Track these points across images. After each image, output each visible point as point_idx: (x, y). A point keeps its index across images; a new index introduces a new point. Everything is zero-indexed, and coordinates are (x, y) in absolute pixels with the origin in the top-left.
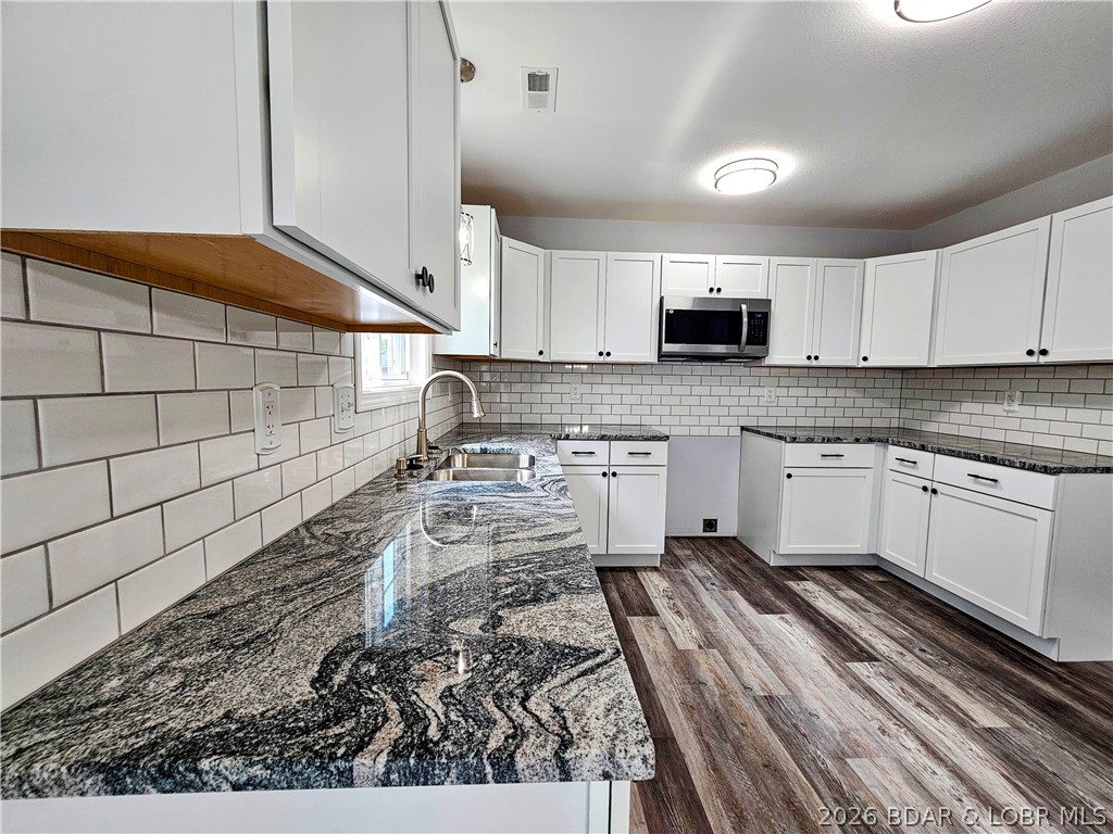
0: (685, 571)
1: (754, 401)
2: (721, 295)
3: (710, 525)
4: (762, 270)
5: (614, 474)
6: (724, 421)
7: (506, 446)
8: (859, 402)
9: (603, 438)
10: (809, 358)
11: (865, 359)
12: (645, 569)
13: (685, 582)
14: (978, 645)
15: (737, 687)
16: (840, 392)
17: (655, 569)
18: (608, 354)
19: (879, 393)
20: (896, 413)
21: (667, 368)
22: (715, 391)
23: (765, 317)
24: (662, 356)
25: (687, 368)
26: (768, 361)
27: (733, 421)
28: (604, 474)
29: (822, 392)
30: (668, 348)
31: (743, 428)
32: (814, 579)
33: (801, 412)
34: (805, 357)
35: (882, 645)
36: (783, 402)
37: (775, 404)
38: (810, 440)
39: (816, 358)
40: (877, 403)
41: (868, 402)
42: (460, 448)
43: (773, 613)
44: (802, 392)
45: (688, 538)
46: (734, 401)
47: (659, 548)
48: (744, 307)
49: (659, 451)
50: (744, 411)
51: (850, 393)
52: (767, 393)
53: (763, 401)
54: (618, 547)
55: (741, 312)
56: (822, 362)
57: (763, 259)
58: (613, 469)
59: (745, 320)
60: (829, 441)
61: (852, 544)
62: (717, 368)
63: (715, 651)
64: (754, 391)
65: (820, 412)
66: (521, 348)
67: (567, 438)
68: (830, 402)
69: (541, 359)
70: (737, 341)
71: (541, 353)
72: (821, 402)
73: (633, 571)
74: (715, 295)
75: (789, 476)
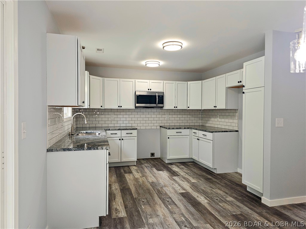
0: (143, 165)
1: (163, 119)
2: (151, 91)
3: (153, 154)
4: (162, 84)
5: (123, 139)
6: (155, 125)
7: (92, 131)
8: (191, 119)
9: (119, 129)
10: (175, 107)
11: (189, 107)
12: (132, 166)
13: (142, 167)
14: (203, 172)
15: (146, 181)
16: (186, 116)
17: (135, 165)
18: (121, 107)
19: (196, 116)
20: (201, 121)
21: (138, 110)
22: (153, 116)
23: (163, 97)
24: (136, 107)
25: (144, 110)
26: (164, 108)
27: (158, 125)
28: (120, 139)
29: (181, 116)
30: (137, 105)
31: (160, 127)
32: (175, 165)
33: (176, 122)
34: (174, 107)
35: (182, 174)
36: (171, 119)
37: (169, 120)
38: (173, 129)
39: (177, 107)
40: (196, 119)
41: (193, 119)
42: (80, 132)
43: (161, 171)
44: (176, 116)
45: (146, 159)
46: (158, 119)
47: (135, 159)
48: (157, 94)
49: (135, 132)
50: (160, 122)
51: (188, 116)
52: (166, 117)
53: (166, 119)
54: (124, 160)
55: (156, 95)
56: (178, 108)
57: (162, 82)
58: (122, 138)
59: (157, 97)
60: (178, 128)
61: (185, 155)
62: (153, 110)
63: (144, 177)
64: (163, 116)
65: (181, 122)
66: (96, 105)
67: (109, 130)
68: (183, 119)
69: (101, 108)
70: (156, 103)
71: (102, 106)
72: (181, 119)
73: (128, 166)
74: (150, 91)
75: (169, 138)
